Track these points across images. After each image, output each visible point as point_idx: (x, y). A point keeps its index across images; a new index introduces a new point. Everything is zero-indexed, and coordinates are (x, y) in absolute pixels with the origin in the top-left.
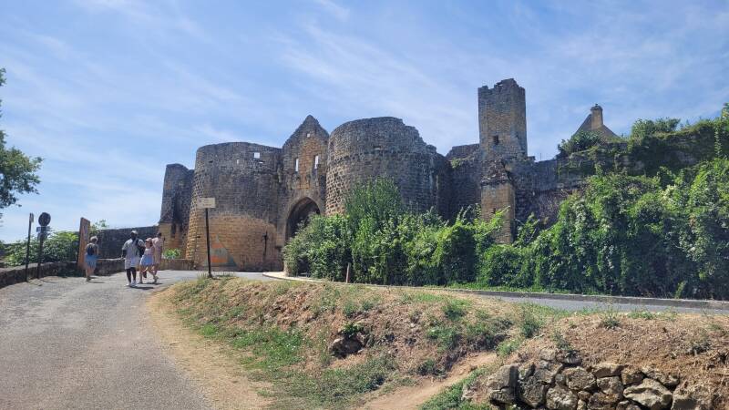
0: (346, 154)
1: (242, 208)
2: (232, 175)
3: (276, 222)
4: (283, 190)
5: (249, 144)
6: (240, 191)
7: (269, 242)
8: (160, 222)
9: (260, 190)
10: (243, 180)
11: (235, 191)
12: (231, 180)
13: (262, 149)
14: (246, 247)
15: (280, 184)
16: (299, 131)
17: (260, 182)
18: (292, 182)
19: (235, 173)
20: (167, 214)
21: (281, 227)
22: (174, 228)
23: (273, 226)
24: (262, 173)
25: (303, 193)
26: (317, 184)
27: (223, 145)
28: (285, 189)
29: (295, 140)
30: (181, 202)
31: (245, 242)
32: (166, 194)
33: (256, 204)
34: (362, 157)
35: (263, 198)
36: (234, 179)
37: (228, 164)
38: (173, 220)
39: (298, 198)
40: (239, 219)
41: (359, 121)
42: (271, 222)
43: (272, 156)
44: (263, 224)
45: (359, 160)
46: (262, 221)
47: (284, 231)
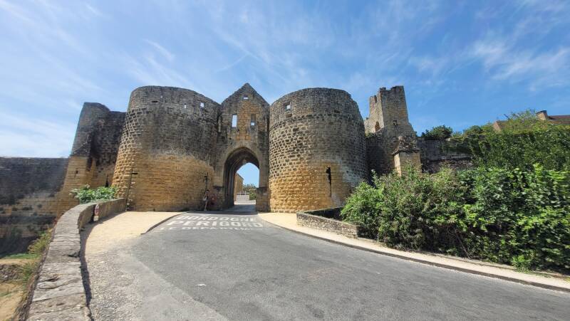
0: (309, 114)
1: (188, 149)
2: (179, 118)
3: (214, 165)
4: (223, 139)
5: (196, 93)
6: (187, 133)
7: (209, 182)
8: (73, 155)
9: (204, 136)
10: (189, 123)
11: (182, 132)
12: (178, 123)
13: (207, 101)
14: (189, 186)
15: (219, 133)
16: (238, 94)
17: (205, 129)
18: (231, 133)
19: (183, 116)
20: (83, 148)
21: (219, 169)
22: (90, 162)
23: (212, 168)
24: (207, 121)
25: (242, 142)
26: (257, 137)
27: (170, 88)
28: (223, 138)
29: (234, 100)
30: (99, 138)
31: (190, 181)
32: (81, 129)
33: (200, 147)
34: (326, 117)
35: (206, 143)
36: (181, 122)
37: (176, 107)
38: (90, 154)
39: (237, 147)
40: (184, 159)
41: (320, 89)
42: (211, 165)
43: (214, 109)
44: (205, 165)
45: (323, 120)
46: (204, 162)
47: (222, 173)
